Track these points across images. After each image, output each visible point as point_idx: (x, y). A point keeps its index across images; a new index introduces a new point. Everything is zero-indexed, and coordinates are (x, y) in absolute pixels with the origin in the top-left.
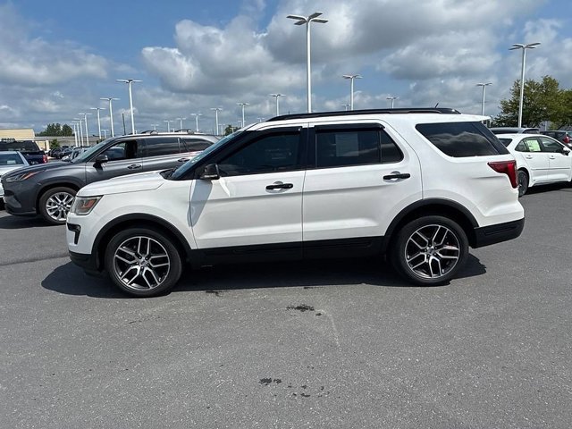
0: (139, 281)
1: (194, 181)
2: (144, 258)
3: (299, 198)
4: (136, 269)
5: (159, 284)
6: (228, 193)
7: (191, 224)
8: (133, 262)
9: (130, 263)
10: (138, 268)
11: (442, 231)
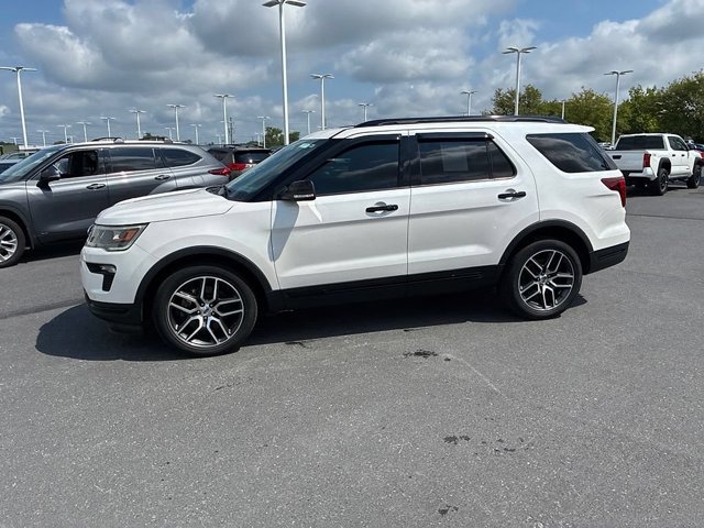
0: (203, 335)
1: (275, 202)
2: (207, 305)
3: (405, 222)
4: (198, 321)
5: (229, 337)
6: (320, 218)
7: (273, 258)
8: (194, 310)
9: (190, 312)
10: (200, 318)
11: (557, 256)
